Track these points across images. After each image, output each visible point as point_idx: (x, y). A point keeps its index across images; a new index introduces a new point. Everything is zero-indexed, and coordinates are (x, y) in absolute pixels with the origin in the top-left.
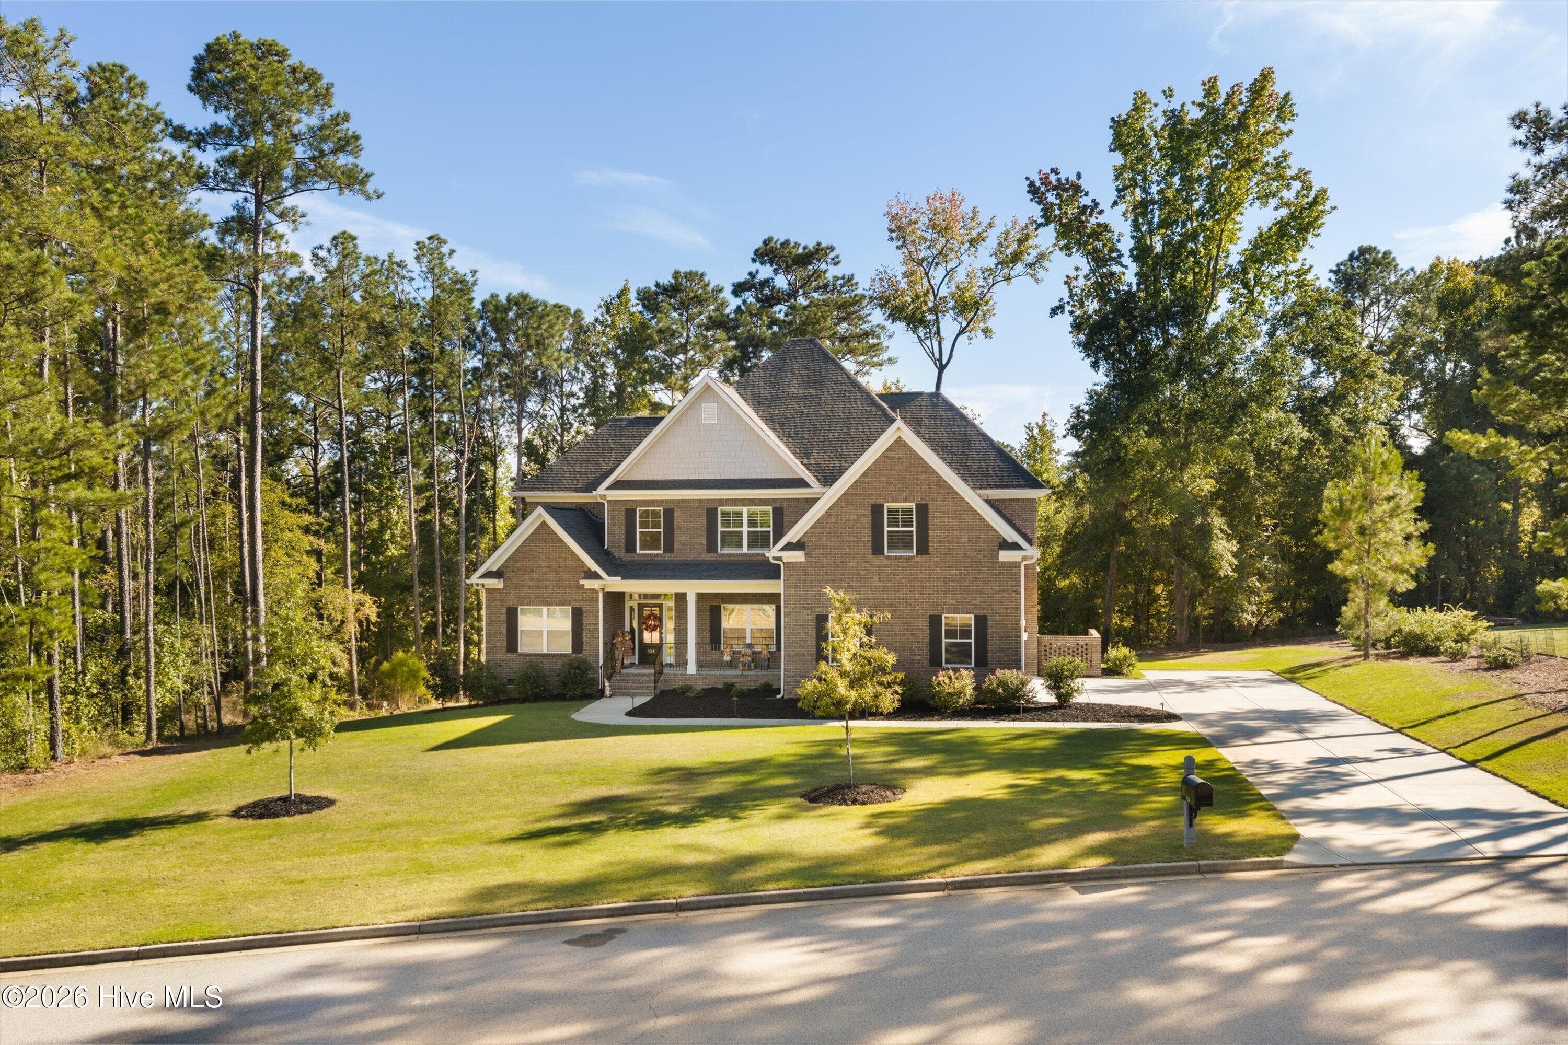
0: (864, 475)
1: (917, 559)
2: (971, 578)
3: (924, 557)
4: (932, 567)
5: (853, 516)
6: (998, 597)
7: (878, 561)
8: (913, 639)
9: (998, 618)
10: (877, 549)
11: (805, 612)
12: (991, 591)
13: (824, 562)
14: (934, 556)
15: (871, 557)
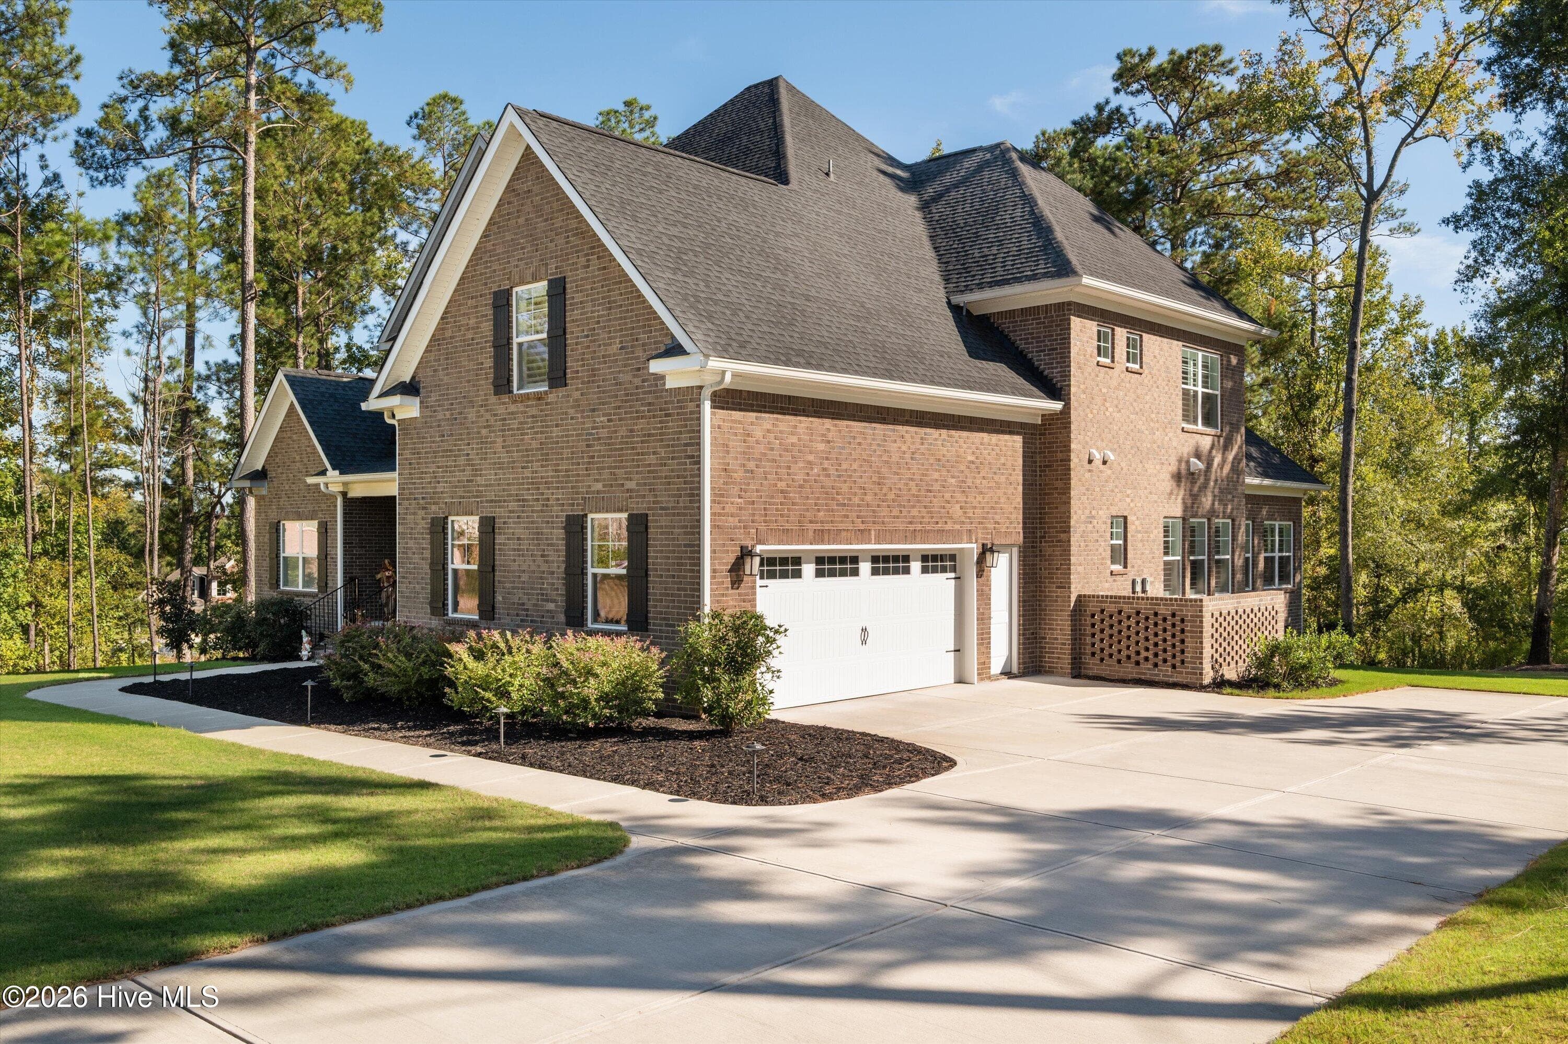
0: (485, 236)
1: (551, 398)
2: (623, 432)
3: (562, 392)
4: (571, 411)
5: (472, 322)
6: (664, 471)
7: (501, 406)
8: (544, 567)
9: (664, 521)
10: (502, 385)
11: (421, 513)
12: (652, 459)
13: (440, 416)
14: (574, 389)
15: (493, 399)
